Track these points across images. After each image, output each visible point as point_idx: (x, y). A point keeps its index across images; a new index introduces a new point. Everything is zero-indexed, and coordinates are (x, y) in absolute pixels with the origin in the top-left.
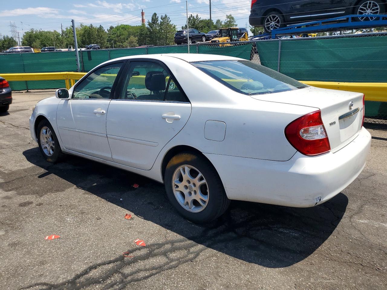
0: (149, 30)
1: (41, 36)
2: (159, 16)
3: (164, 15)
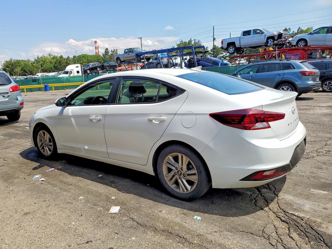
0: (103, 59)
1: (19, 63)
2: (110, 50)
3: (113, 50)
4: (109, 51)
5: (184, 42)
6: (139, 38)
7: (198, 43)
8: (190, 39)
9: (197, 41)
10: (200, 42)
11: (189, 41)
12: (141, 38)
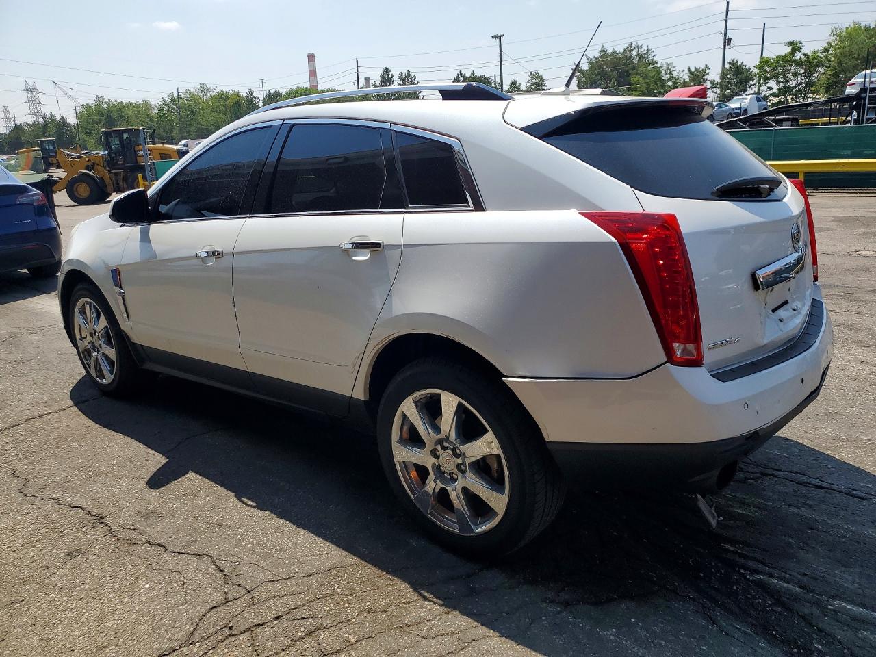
2: (395, 74)
3: (404, 72)
4: (392, 76)
5: (610, 51)
6: (494, 37)
7: (646, 56)
8: (630, 42)
9: (643, 50)
10: (653, 54)
11: (625, 49)
12: (500, 37)
